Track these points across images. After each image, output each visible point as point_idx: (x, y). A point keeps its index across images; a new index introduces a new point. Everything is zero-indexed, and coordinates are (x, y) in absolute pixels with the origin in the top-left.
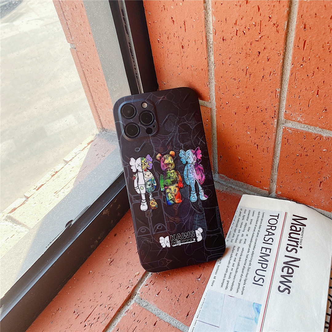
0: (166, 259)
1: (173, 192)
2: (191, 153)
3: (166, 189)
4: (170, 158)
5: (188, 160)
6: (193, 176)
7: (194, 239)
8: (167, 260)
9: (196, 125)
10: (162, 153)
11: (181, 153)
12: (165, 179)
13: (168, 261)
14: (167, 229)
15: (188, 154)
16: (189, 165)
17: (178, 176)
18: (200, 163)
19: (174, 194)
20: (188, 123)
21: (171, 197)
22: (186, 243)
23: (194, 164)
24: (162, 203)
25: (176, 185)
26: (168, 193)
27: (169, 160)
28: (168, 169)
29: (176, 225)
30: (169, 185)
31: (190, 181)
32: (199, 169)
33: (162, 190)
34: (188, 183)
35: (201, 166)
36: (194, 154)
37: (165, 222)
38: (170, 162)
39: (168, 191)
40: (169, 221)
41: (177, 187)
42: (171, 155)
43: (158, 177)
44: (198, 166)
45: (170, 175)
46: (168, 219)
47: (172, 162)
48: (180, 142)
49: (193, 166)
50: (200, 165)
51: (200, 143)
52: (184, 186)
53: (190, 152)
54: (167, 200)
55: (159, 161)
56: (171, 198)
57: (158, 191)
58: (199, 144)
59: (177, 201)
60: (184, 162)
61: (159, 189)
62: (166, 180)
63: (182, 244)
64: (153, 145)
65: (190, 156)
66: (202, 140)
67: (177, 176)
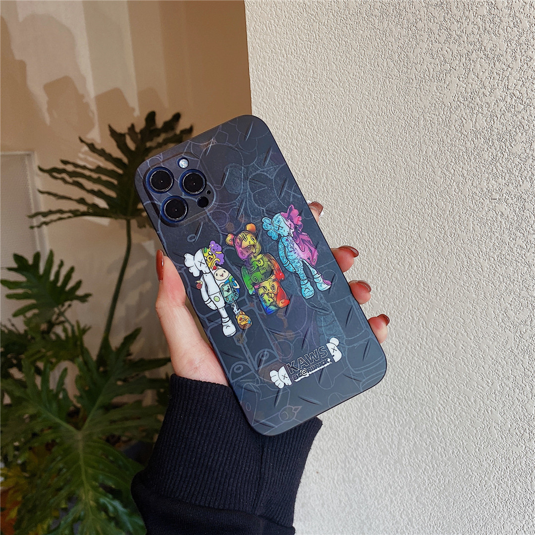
0: (290, 406)
1: (271, 291)
2: (282, 220)
3: (257, 290)
4: (249, 237)
5: (281, 232)
6: (296, 255)
7: (329, 360)
8: (293, 408)
9: (277, 171)
10: (234, 231)
11: (265, 224)
12: (250, 273)
13: (296, 410)
14: (277, 356)
15: (277, 221)
16: (284, 240)
17: (271, 262)
18: (302, 231)
19: (273, 294)
20: (263, 171)
21: (269, 300)
22: (316, 370)
23: (292, 236)
24: (257, 314)
25: (273, 277)
26: (262, 295)
27: (249, 240)
28: (252, 256)
29: (291, 344)
30: (260, 280)
31: (293, 265)
32: (303, 240)
33: (251, 292)
34: (291, 270)
35: (304, 236)
36: (287, 218)
37: (272, 345)
38: (252, 243)
39: (261, 291)
40: (277, 340)
41: (274, 281)
42: (250, 232)
43: (238, 273)
44: (300, 236)
45: (258, 264)
46: (275, 337)
47: (255, 241)
48: (259, 206)
49: (291, 238)
50: (303, 233)
51: (292, 198)
52: (287, 275)
53: (279, 217)
54: (265, 307)
55: (232, 246)
56: (270, 302)
57: (245, 297)
58: (291, 200)
59: (281, 305)
60: (275, 236)
61: (246, 293)
62: (254, 275)
63: (310, 373)
64: (215, 224)
65: (282, 225)
66: (293, 193)
67: (269, 263)
